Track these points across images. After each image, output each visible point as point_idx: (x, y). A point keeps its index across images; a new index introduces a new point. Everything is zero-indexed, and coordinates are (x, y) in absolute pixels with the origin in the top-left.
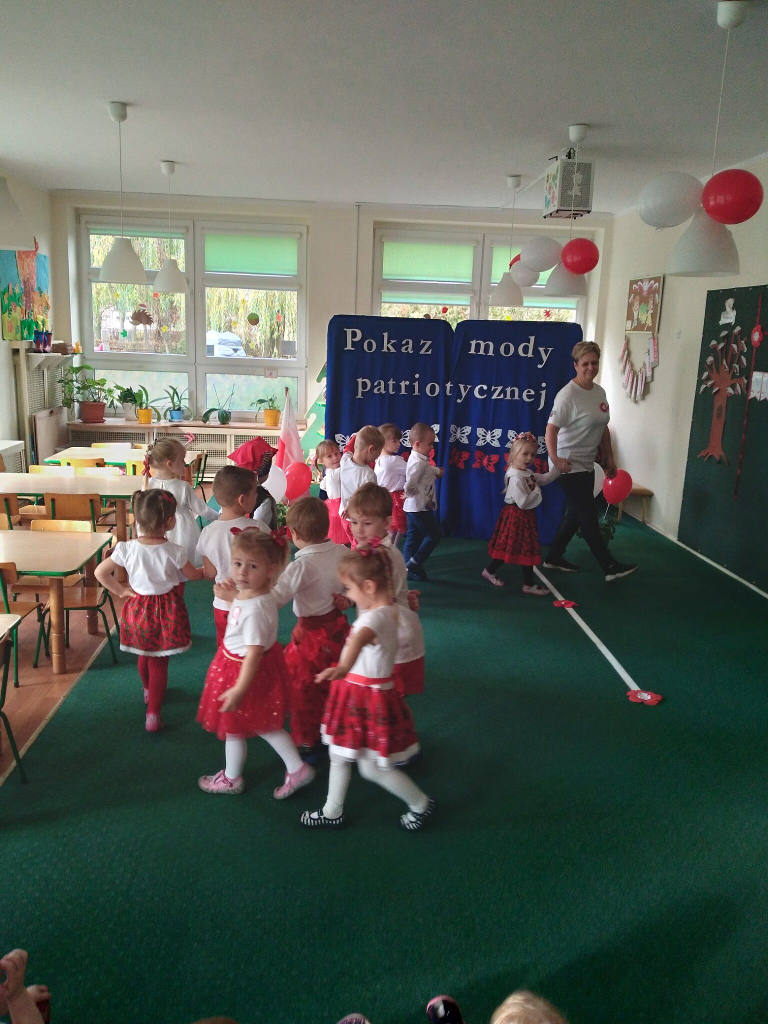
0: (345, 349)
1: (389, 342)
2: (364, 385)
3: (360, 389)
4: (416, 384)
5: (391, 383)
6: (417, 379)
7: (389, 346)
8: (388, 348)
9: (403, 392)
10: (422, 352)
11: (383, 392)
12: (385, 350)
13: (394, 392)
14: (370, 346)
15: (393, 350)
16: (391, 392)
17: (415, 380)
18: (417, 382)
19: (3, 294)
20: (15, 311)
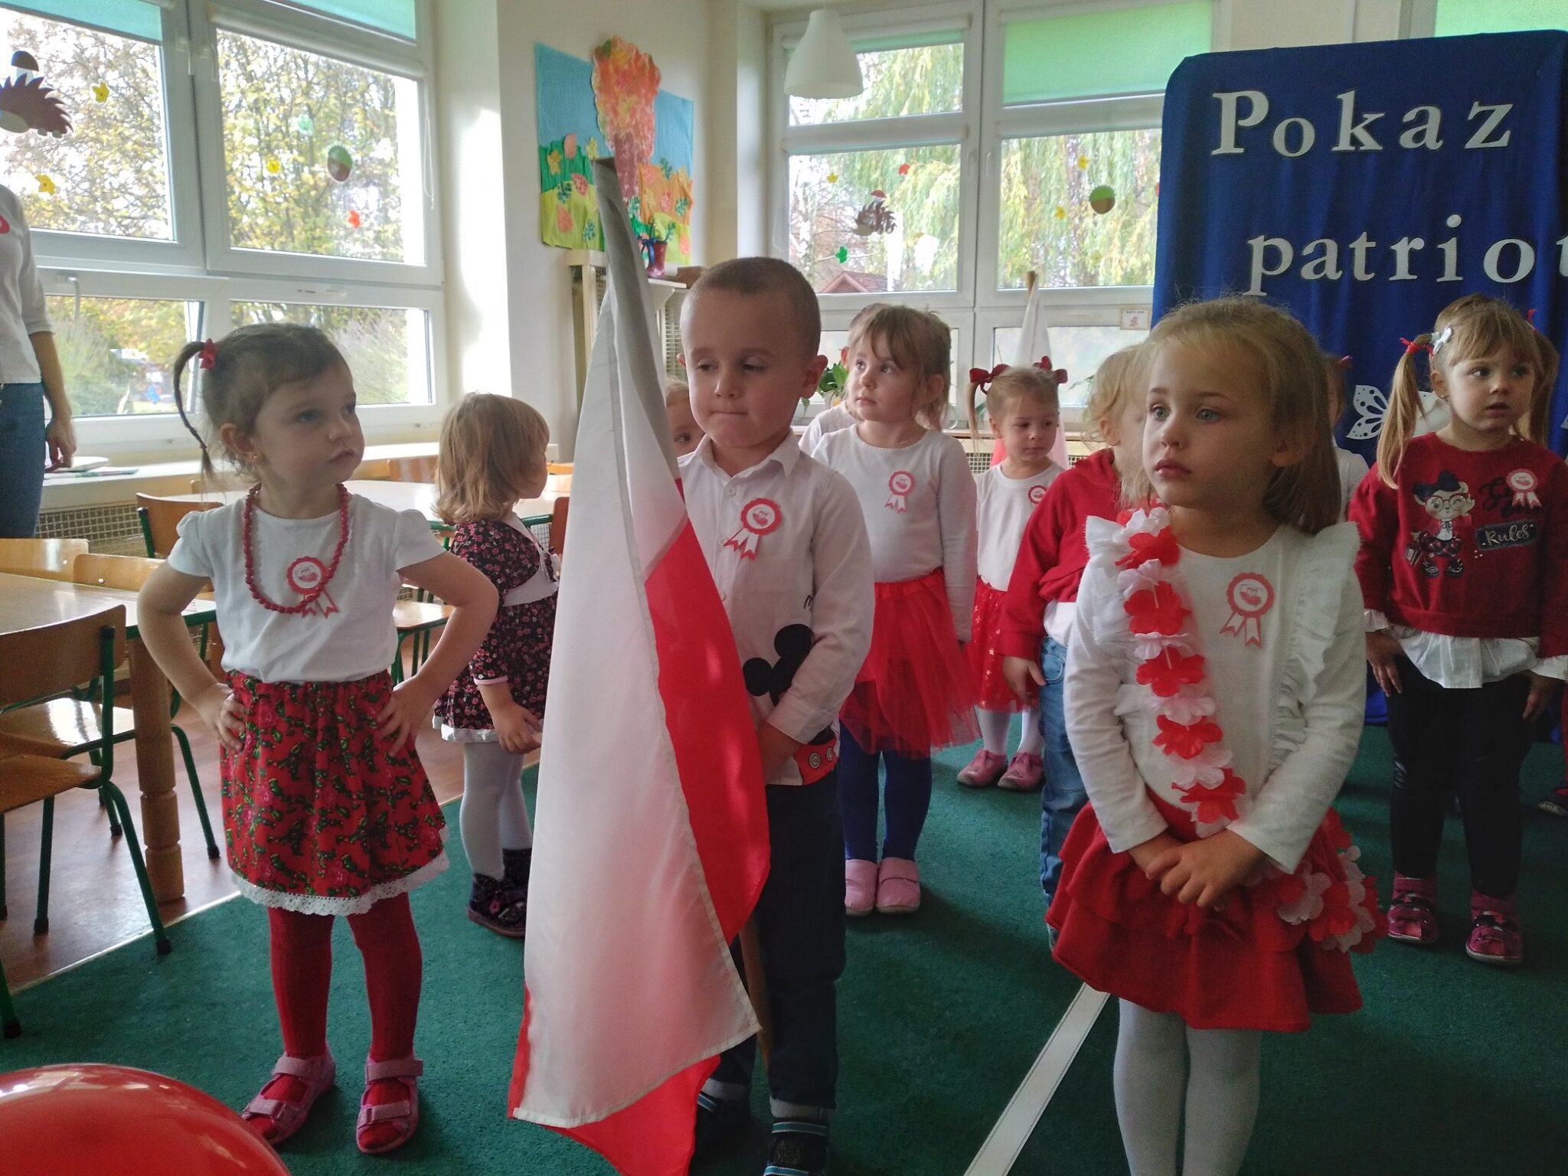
0: (1215, 152)
1: (1357, 120)
2: (1272, 257)
3: (1257, 269)
4: (1450, 248)
5: (1361, 246)
6: (1454, 232)
7: (1360, 132)
8: (1354, 140)
9: (1402, 271)
10: (1476, 142)
11: (1332, 273)
12: (1344, 145)
13: (1372, 275)
14: (1294, 137)
15: (1369, 143)
16: (1360, 273)
17: (1446, 237)
18: (1453, 242)
19: (544, 152)
20: (583, 194)
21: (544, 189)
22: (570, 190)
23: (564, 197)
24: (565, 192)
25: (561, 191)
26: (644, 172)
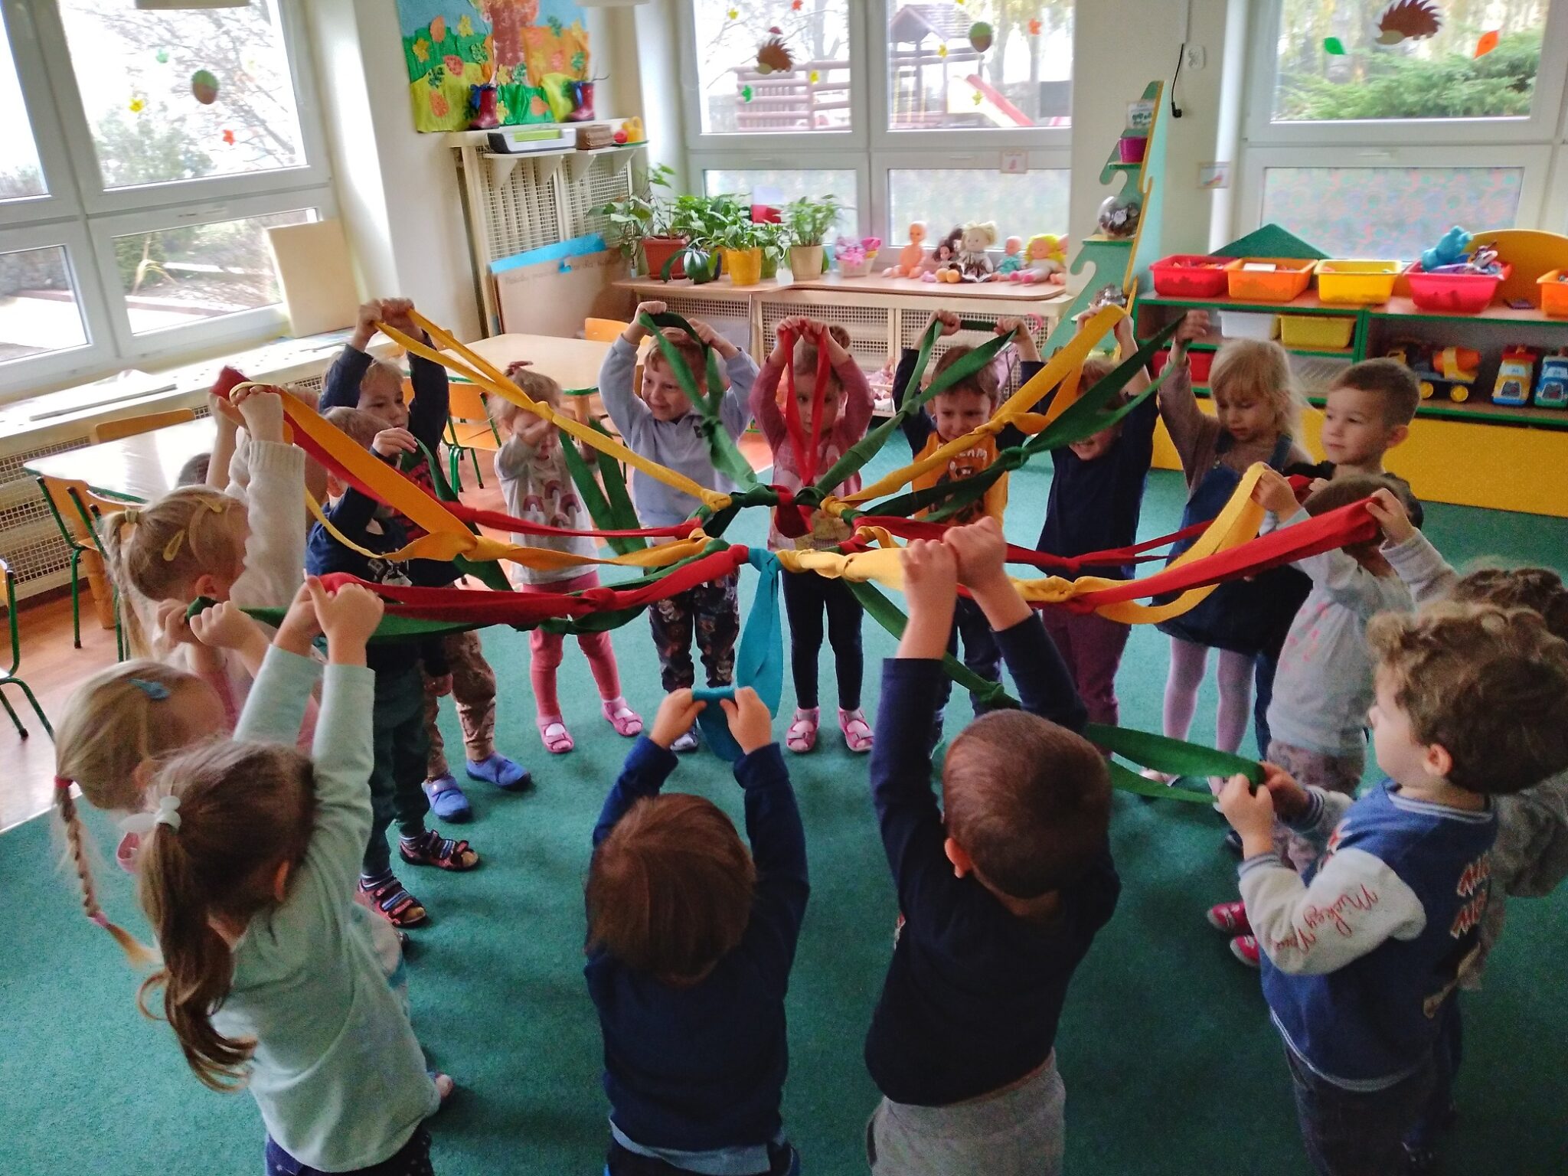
19: (408, 43)
20: (459, 74)
21: (412, 80)
22: (442, 74)
23: (437, 83)
24: (438, 76)
25: (432, 76)
26: (529, 35)
